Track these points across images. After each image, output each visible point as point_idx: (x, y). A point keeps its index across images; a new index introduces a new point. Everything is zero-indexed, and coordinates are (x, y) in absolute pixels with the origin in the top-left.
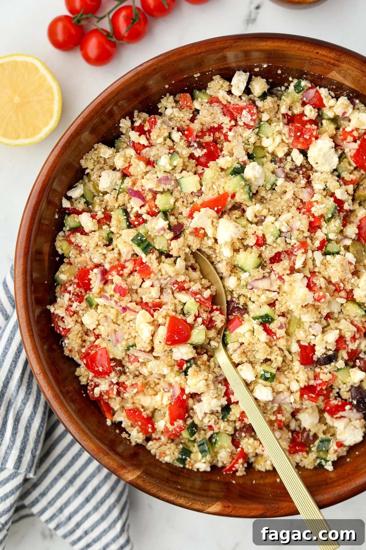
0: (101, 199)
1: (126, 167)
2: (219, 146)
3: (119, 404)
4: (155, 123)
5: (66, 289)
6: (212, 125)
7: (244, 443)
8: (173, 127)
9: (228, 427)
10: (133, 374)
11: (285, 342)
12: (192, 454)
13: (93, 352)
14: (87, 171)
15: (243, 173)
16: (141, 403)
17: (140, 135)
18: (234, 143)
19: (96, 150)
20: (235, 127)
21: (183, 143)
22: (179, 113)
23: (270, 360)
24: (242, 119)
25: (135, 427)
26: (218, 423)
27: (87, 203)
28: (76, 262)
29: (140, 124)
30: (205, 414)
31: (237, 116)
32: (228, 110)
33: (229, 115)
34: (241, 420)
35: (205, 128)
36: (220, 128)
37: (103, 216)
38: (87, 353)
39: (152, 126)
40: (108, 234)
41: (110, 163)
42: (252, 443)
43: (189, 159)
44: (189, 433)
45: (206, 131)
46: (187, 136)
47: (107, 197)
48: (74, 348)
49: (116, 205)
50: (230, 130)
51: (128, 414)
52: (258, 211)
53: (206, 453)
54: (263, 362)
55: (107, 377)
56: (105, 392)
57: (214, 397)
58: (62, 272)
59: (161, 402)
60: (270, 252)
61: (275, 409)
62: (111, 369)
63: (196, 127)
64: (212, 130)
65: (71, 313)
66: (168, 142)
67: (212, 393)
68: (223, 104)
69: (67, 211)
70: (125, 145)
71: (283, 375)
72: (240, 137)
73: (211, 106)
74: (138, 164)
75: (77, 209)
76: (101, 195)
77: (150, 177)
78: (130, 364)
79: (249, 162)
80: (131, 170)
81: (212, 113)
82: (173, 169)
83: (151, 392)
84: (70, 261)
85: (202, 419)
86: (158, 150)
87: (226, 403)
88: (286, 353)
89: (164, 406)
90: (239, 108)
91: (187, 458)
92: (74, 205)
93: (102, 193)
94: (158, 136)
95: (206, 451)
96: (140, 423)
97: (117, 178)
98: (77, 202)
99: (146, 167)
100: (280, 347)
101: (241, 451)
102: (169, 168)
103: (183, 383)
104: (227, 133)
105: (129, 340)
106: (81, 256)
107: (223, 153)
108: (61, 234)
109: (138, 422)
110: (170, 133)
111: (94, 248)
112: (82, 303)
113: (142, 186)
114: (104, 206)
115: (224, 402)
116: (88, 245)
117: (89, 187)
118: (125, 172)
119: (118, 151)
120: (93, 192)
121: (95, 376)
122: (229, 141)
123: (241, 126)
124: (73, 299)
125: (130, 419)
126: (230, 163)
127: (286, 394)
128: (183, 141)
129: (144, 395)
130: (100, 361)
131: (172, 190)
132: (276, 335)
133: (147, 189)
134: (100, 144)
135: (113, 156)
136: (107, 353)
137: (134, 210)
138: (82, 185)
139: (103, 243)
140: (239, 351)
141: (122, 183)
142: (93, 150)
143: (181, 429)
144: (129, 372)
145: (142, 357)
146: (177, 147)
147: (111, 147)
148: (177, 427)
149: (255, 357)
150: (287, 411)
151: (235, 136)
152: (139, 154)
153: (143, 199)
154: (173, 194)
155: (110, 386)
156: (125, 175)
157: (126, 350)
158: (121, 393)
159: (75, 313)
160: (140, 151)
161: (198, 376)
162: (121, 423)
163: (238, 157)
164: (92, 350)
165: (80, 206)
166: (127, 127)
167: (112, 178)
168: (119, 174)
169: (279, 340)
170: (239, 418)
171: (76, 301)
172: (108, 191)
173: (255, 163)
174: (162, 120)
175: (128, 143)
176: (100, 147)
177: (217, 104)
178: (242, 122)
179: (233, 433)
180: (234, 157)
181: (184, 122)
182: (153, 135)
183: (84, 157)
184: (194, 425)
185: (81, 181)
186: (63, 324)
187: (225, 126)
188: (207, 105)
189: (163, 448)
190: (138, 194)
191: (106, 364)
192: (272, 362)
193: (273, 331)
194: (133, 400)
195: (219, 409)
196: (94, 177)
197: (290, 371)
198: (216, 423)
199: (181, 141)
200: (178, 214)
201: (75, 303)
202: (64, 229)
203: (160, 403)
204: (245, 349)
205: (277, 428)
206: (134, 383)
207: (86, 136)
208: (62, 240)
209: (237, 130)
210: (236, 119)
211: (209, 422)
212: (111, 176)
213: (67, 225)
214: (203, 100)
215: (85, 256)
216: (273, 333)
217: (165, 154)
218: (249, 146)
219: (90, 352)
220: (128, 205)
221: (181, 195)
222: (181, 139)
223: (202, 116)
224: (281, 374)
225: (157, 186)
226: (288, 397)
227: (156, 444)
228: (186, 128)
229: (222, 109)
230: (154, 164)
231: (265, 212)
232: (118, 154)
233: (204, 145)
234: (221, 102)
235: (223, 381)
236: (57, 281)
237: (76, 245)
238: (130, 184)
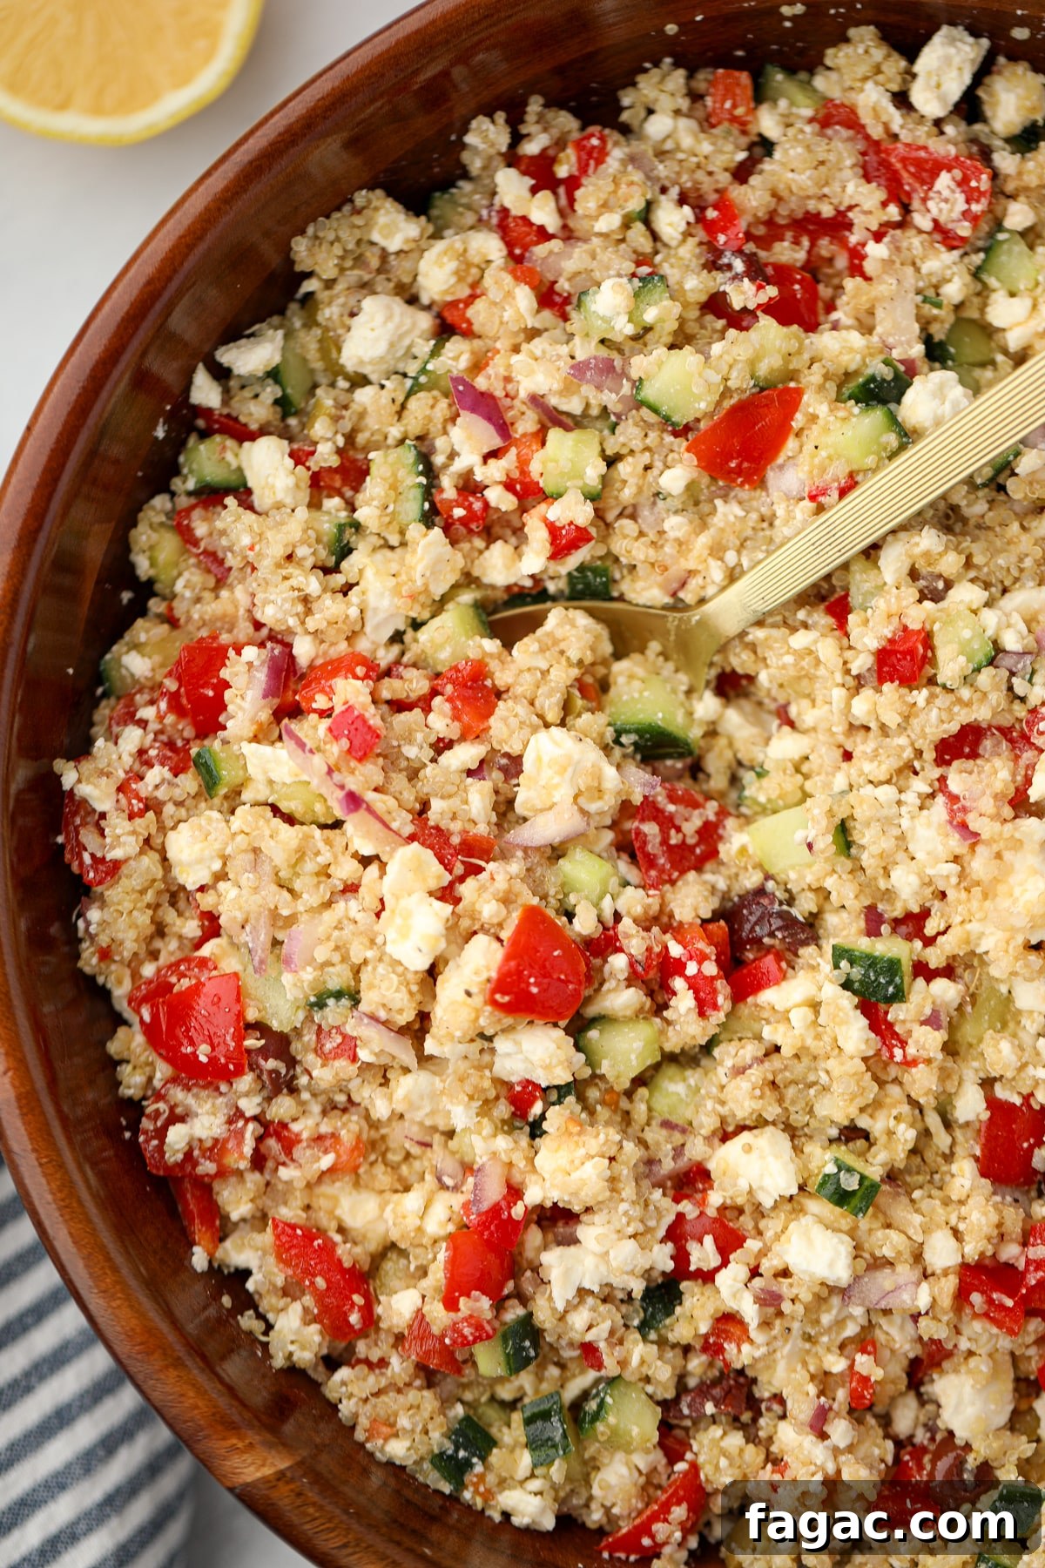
0: (343, 398)
1: (458, 301)
2: (824, 291)
3: (252, 1200)
4: (600, 156)
5: (133, 715)
6: (812, 206)
7: (706, 1442)
8: (667, 183)
9: (659, 1363)
10: (323, 1098)
11: (934, 1079)
12: (495, 1451)
13: (185, 983)
14: (310, 286)
15: (899, 402)
16: (338, 1212)
17: (534, 190)
18: (885, 286)
19: (358, 212)
20: (898, 232)
21: (689, 251)
22: (696, 137)
23: (866, 1135)
24: (930, 204)
25: (294, 1299)
26: (621, 1342)
27: (284, 405)
28: (196, 616)
29: (544, 150)
30: (582, 1293)
31: (914, 190)
32: (885, 164)
33: (883, 181)
34: (712, 1348)
35: (783, 211)
36: (839, 225)
37: (334, 461)
38: (159, 985)
39: (587, 165)
40: (341, 528)
41: (401, 270)
42: (735, 1452)
43: (702, 315)
44: (508, 1355)
45: (787, 227)
46: (711, 228)
47: (364, 396)
48: (121, 944)
49: (395, 432)
50: (878, 237)
51: (284, 1239)
52: (927, 554)
53: (552, 1452)
54: (839, 1139)
55: (224, 1088)
56: (209, 1144)
57: (631, 1230)
58: (136, 647)
59: (418, 1222)
60: (944, 716)
61: (851, 1330)
62: (243, 1061)
63: (752, 198)
64: (810, 225)
65: (137, 805)
66: (638, 232)
67: (626, 1213)
68: (867, 137)
69: (201, 423)
70: (470, 218)
71: (904, 1200)
72: (910, 270)
73: (822, 134)
74: (509, 295)
75: (243, 419)
76: (342, 384)
77: (544, 352)
78: (319, 1061)
79: (925, 368)
80: (478, 314)
81: (822, 163)
82: (635, 338)
83: (382, 1177)
84: (171, 609)
85: (566, 1312)
86: (594, 257)
87: (670, 1265)
88: (933, 1121)
89: (425, 1241)
90: (926, 161)
91: (475, 1460)
92: (235, 403)
93: (347, 377)
94: (605, 206)
95: (555, 1446)
96: (321, 1282)
97: (417, 332)
98: (247, 393)
99: (538, 312)
100: (913, 1095)
101: (686, 1474)
102: (624, 328)
103: (522, 1164)
104: (864, 245)
105: (331, 969)
106: (217, 597)
107: (834, 316)
108: (160, 502)
109: (314, 1276)
110: (649, 206)
111: (279, 566)
112: (182, 776)
113: (508, 379)
114: (347, 425)
115: (662, 1258)
116: (257, 548)
117: (303, 346)
118: (450, 317)
119: (437, 235)
120: (312, 372)
121: (174, 1080)
122: (867, 279)
123: (920, 232)
124: (153, 753)
125: (287, 1263)
126: (858, 357)
127: (905, 1272)
128: (692, 242)
129: (357, 1184)
130: (208, 1021)
131: (618, 416)
132: (903, 1048)
133: (523, 394)
134: (379, 192)
135: (415, 251)
136: (239, 994)
137: (459, 465)
138: (280, 333)
139: (314, 553)
140: (756, 1074)
141: (435, 353)
142: (347, 208)
143: (481, 1335)
144: (308, 1087)
145: (374, 1045)
146: (665, 260)
147: (418, 215)
148: (465, 1319)
149: (811, 1112)
150: (893, 1351)
151: (893, 262)
152: (519, 260)
153: (504, 429)
154: (619, 430)
155: (230, 1122)
156: (447, 327)
157: (312, 1005)
158: (270, 1164)
159: (152, 805)
160: (526, 248)
161: (583, 1138)
162: (246, 1274)
163: (891, 340)
164: (183, 975)
165: (257, 411)
166: (492, 151)
167: (398, 327)
168: (425, 321)
169: (914, 1070)
170: (706, 1337)
171: (163, 765)
172: (373, 377)
173: (950, 376)
174: (627, 150)
175: (484, 213)
176: (375, 203)
177: (845, 133)
178: (929, 217)
179: (670, 1394)
180: (875, 339)
181: (710, 174)
182: (587, 199)
183: (310, 230)
184: (529, 1329)
185: (276, 320)
186: (99, 840)
187: (863, 218)
188: (808, 129)
189: (390, 1401)
190: (488, 407)
191: (228, 1038)
192: (871, 1145)
193: (897, 1029)
194: (311, 1196)
195: (638, 1287)
196: (329, 313)
197: (935, 1192)
198: (616, 1339)
199: (684, 241)
200: (616, 512)
201: (157, 768)
202: (176, 484)
203: (412, 1222)
204: (781, 1071)
205: (845, 1408)
206: (325, 1129)
207: (327, 155)
208: (162, 524)
209: (904, 244)
210: (905, 200)
211: (590, 1327)
212: (397, 319)
213: (191, 471)
214: (794, 110)
215: (236, 597)
216: (896, 1035)
217: (620, 276)
218: (935, 311)
219: (173, 979)
220: (440, 443)
221: (648, 441)
222: (687, 234)
223: (783, 164)
224: (898, 1194)
225: (567, 390)
226: (911, 1288)
227: (365, 1379)
228: (713, 197)
229: (864, 154)
230: (568, 308)
231: (950, 563)
232: (440, 246)
233: (770, 271)
234: (863, 127)
235: (669, 1184)
236: (108, 679)
237: (206, 553)
238: (464, 362)
